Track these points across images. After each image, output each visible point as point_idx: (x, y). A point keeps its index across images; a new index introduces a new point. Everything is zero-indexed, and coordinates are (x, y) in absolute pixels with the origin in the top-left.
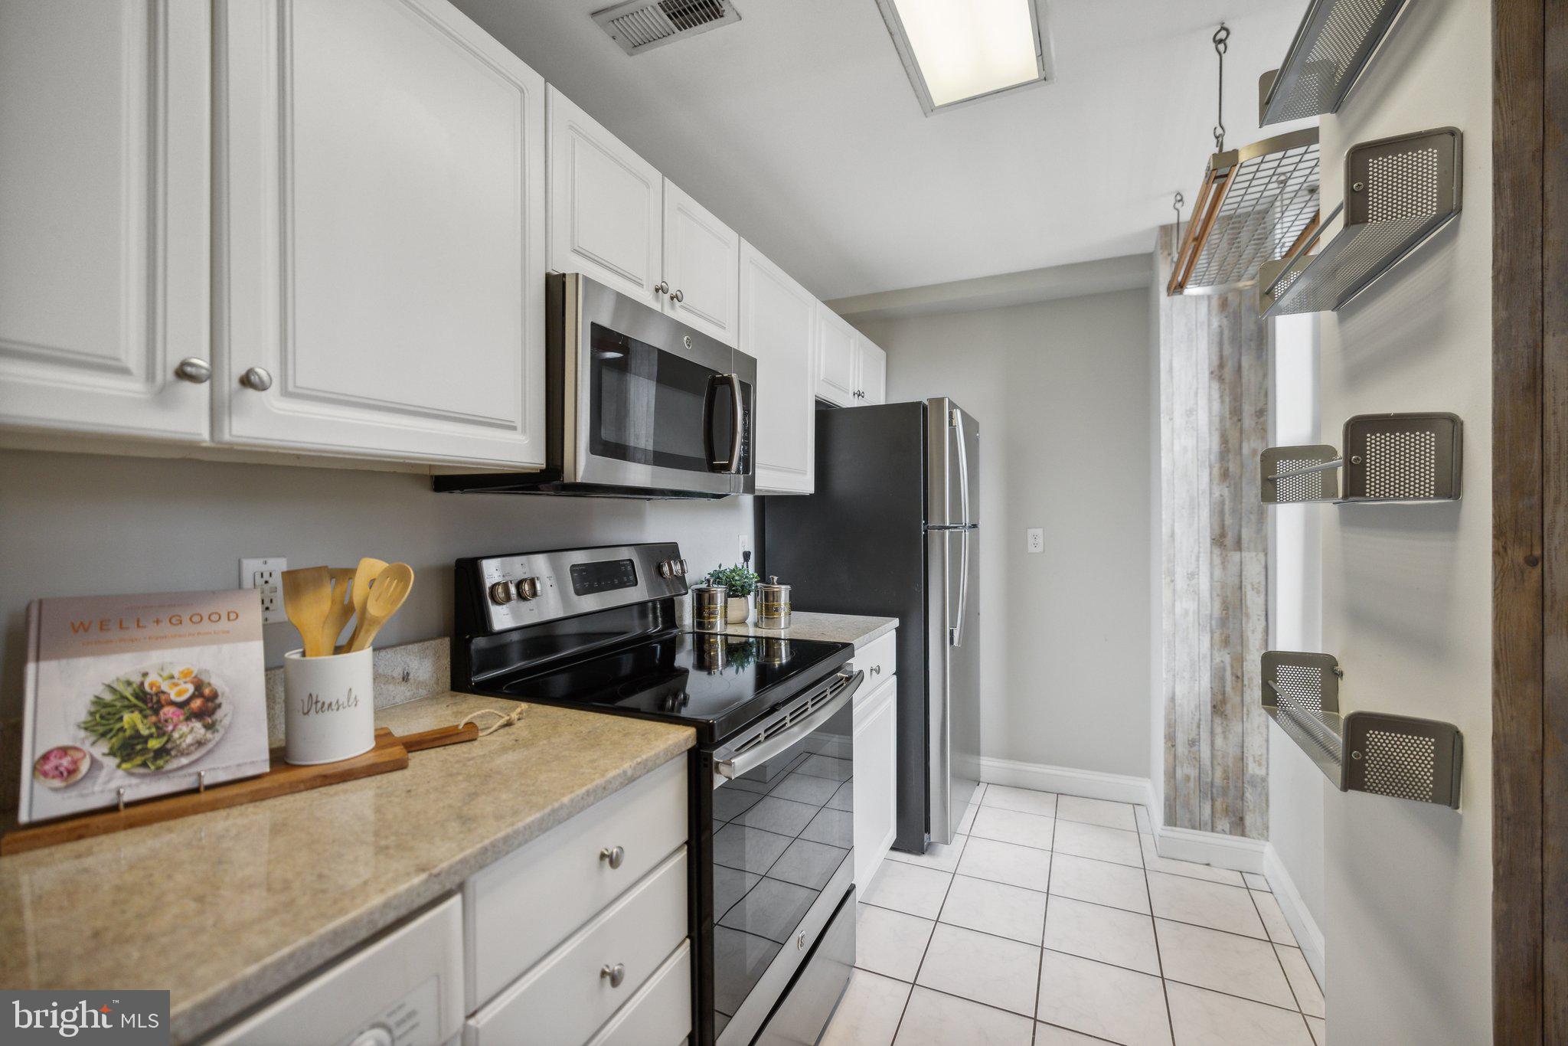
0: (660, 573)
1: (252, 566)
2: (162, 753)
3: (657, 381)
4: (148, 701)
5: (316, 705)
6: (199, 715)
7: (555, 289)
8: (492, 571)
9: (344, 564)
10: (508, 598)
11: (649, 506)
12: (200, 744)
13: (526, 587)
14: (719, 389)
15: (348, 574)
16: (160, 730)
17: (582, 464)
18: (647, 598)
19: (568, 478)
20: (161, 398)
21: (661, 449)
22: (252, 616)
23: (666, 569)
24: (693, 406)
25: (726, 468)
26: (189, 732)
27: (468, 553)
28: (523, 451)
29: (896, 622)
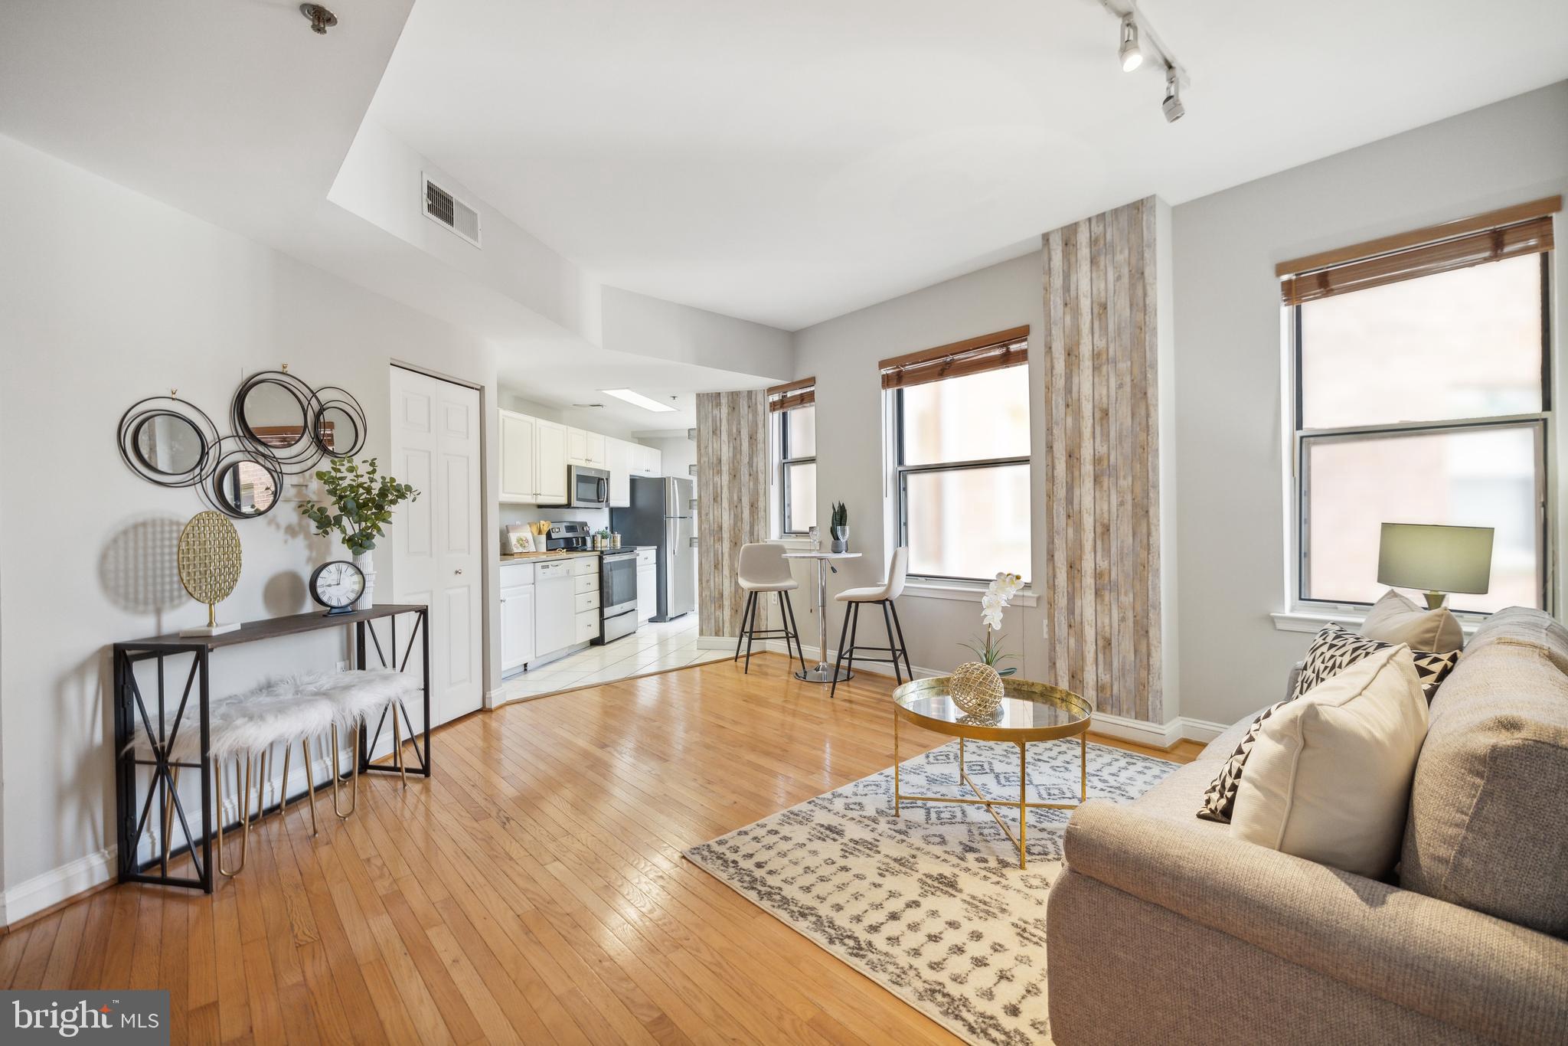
0: (583, 530)
2: (524, 547)
3: (589, 483)
4: (522, 540)
7: (569, 468)
10: (555, 531)
11: (583, 511)
13: (559, 530)
14: (600, 481)
15: (537, 524)
16: (523, 543)
17: (574, 503)
19: (571, 505)
21: (587, 498)
23: (585, 529)
24: (595, 487)
25: (602, 500)
26: (526, 544)
28: (564, 501)
29: (656, 547)
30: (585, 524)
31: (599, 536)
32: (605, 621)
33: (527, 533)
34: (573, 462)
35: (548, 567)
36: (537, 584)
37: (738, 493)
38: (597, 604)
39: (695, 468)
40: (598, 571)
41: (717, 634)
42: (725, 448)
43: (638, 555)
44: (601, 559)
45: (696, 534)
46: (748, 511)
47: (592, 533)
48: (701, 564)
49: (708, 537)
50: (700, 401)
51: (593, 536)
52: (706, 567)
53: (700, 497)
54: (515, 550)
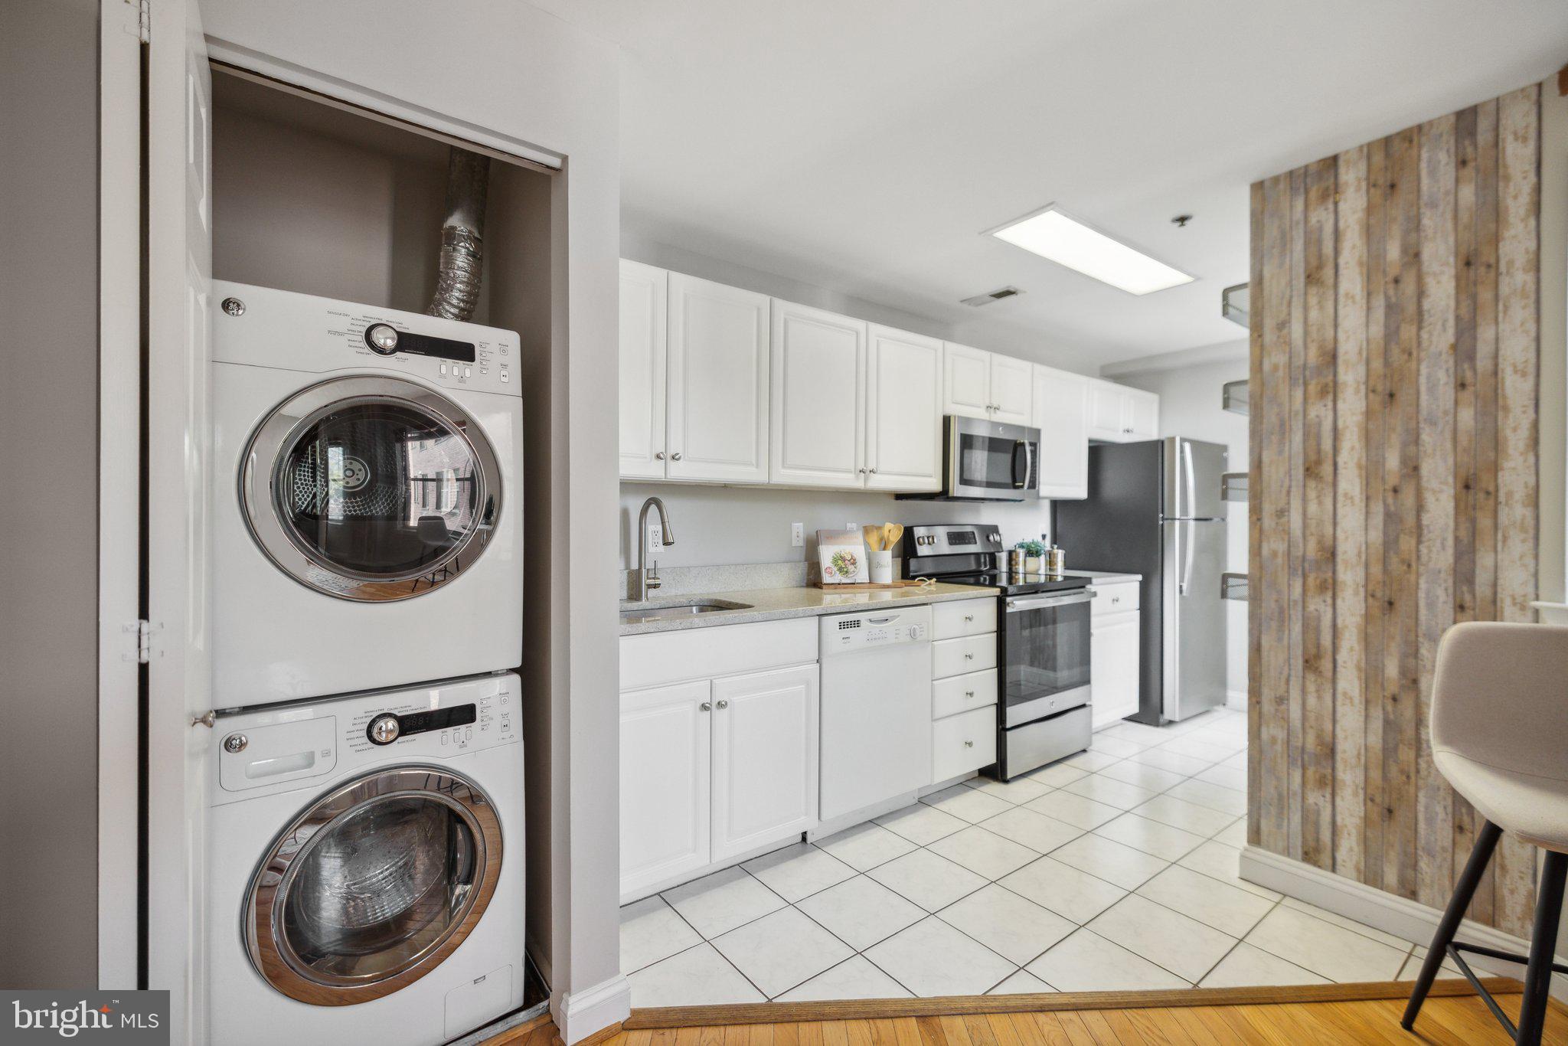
0: (989, 540)
2: (847, 572)
3: (989, 451)
4: (843, 558)
6: (854, 564)
7: (947, 421)
8: (919, 532)
9: (878, 525)
10: (924, 543)
11: (983, 506)
12: (852, 571)
13: (931, 539)
14: (1019, 449)
15: (879, 528)
16: (846, 565)
17: (957, 489)
18: (980, 551)
19: (951, 494)
20: (857, 478)
21: (989, 480)
22: (861, 538)
23: (991, 538)
24: (1006, 458)
25: (1022, 487)
26: (851, 568)
27: (909, 524)
28: (934, 485)
29: (1139, 577)
30: (994, 529)
31: (1021, 552)
32: (1009, 733)
33: (855, 548)
34: (953, 410)
35: (856, 624)
36: (824, 661)
37: (1405, 445)
38: (993, 697)
39: (1243, 393)
40: (994, 627)
41: (1310, 855)
42: (1352, 317)
43: (1095, 594)
44: (1001, 604)
45: (1238, 560)
46: (1450, 506)
47: (1008, 544)
48: (1256, 650)
49: (1283, 579)
50: (1264, 199)
51: (1010, 553)
52: (1273, 658)
53: (1257, 464)
54: (827, 579)
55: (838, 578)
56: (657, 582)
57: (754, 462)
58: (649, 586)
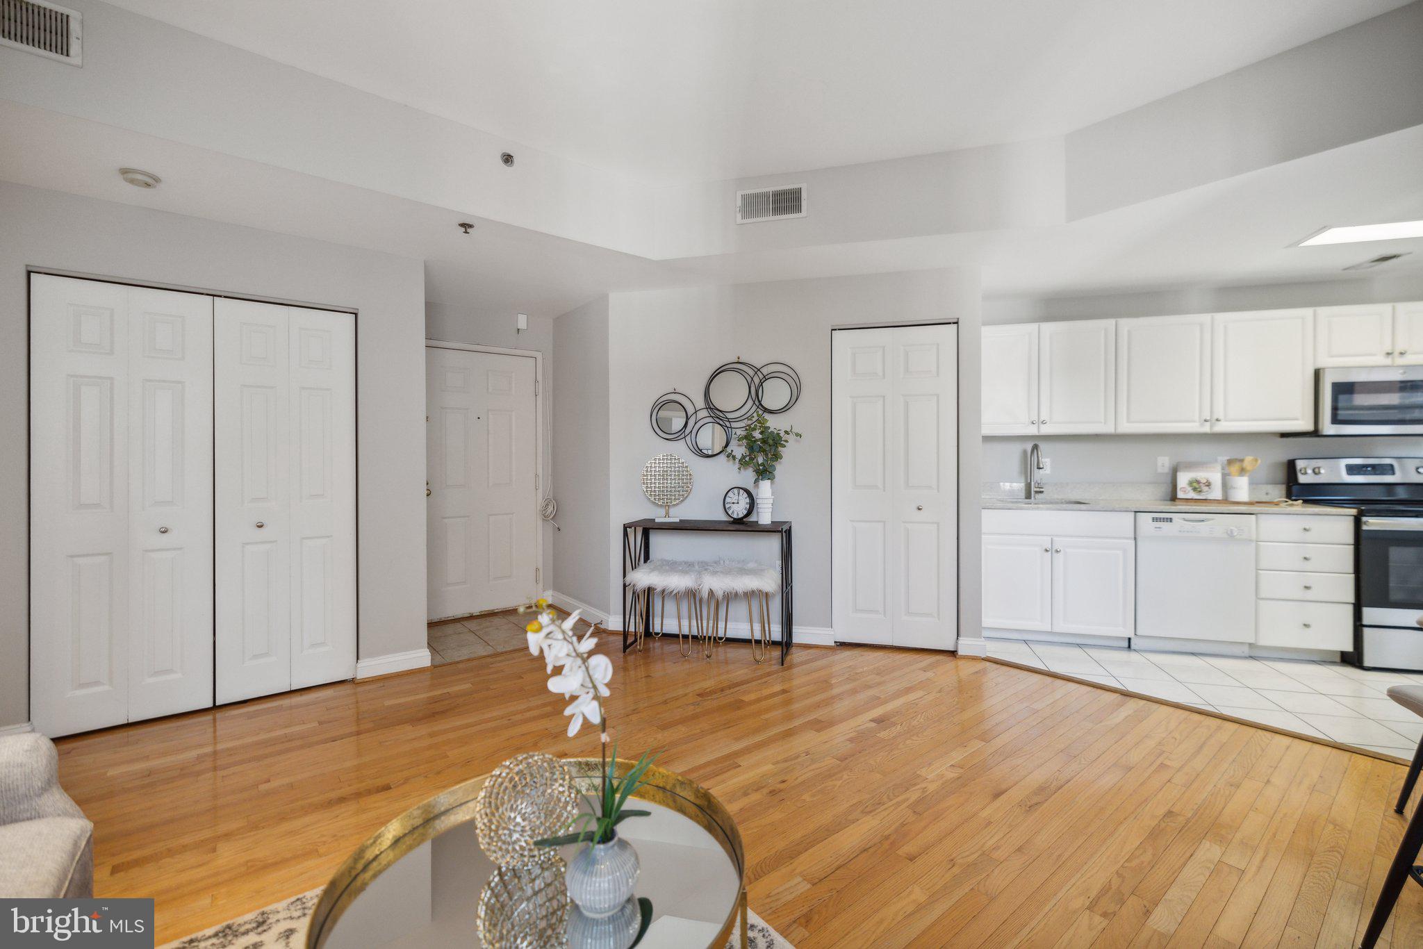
1: (1220, 458)
4: (1198, 482)
5: (1233, 488)
6: (1208, 486)
7: (1317, 374)
8: (1300, 464)
9: (1242, 458)
10: (1305, 473)
12: (1207, 491)
13: (1316, 470)
15: (1242, 461)
17: (1328, 428)
20: (1202, 425)
22: (1219, 468)
26: (1205, 489)
27: (1291, 457)
32: (1365, 630)
33: (1213, 474)
38: (1350, 596)
40: (1352, 541)
44: (1358, 522)
54: (1180, 495)
55: (1192, 495)
56: (1041, 490)
57: (1103, 421)
58: (1036, 492)
